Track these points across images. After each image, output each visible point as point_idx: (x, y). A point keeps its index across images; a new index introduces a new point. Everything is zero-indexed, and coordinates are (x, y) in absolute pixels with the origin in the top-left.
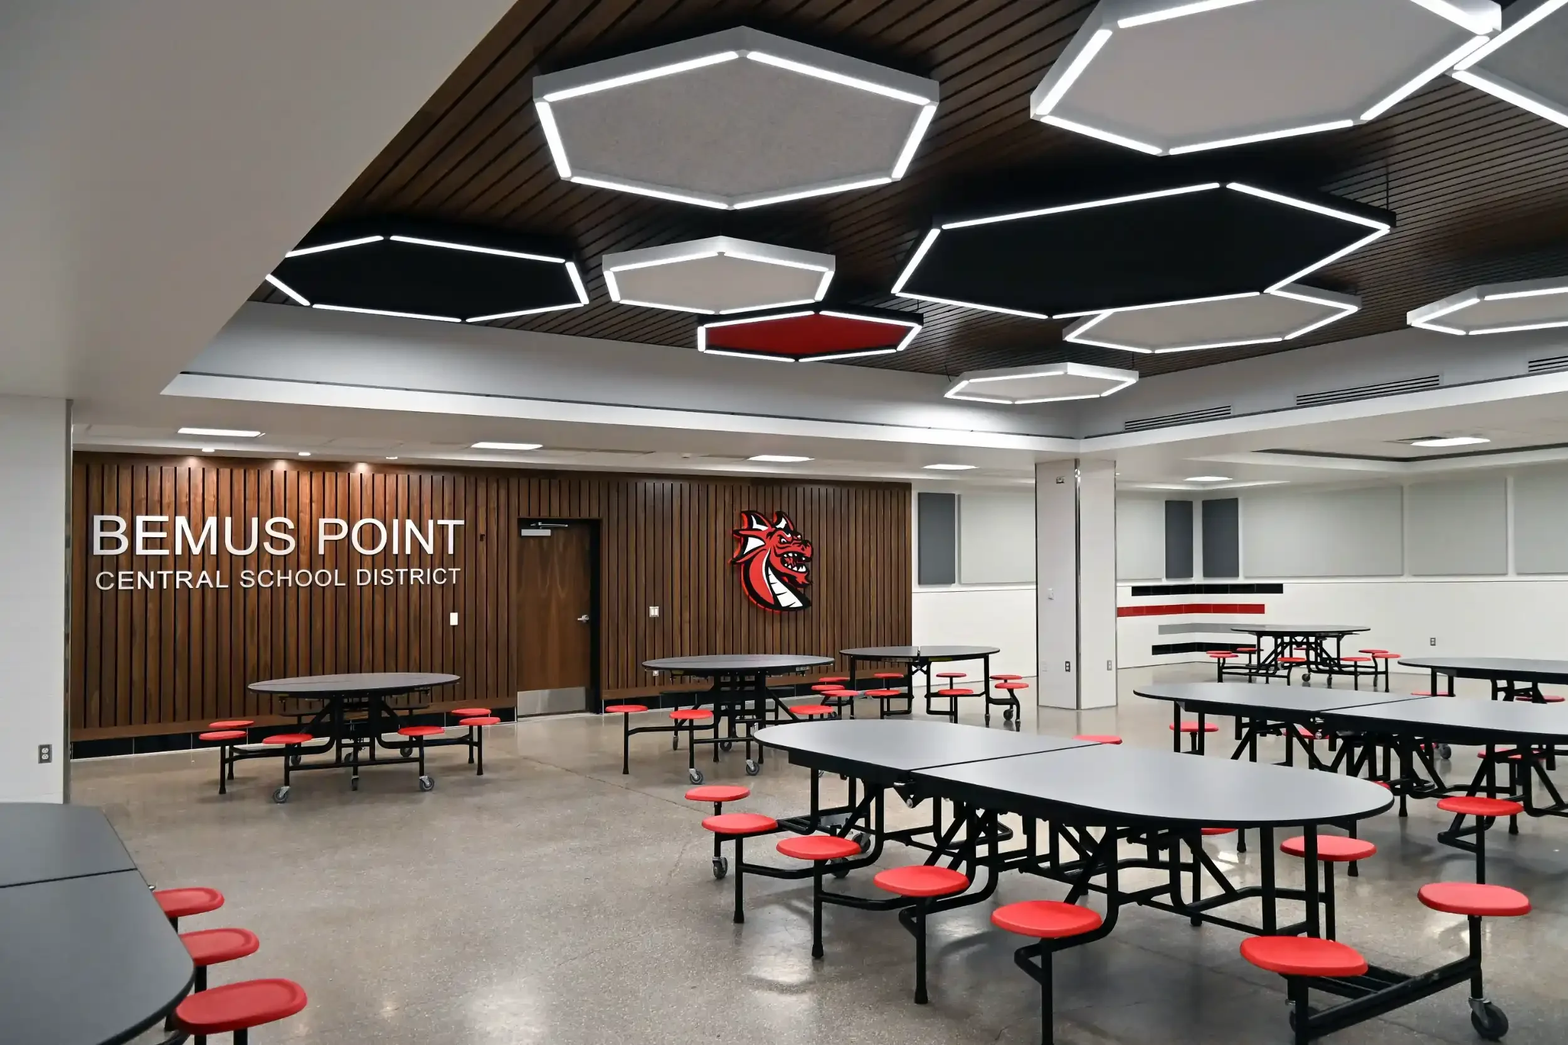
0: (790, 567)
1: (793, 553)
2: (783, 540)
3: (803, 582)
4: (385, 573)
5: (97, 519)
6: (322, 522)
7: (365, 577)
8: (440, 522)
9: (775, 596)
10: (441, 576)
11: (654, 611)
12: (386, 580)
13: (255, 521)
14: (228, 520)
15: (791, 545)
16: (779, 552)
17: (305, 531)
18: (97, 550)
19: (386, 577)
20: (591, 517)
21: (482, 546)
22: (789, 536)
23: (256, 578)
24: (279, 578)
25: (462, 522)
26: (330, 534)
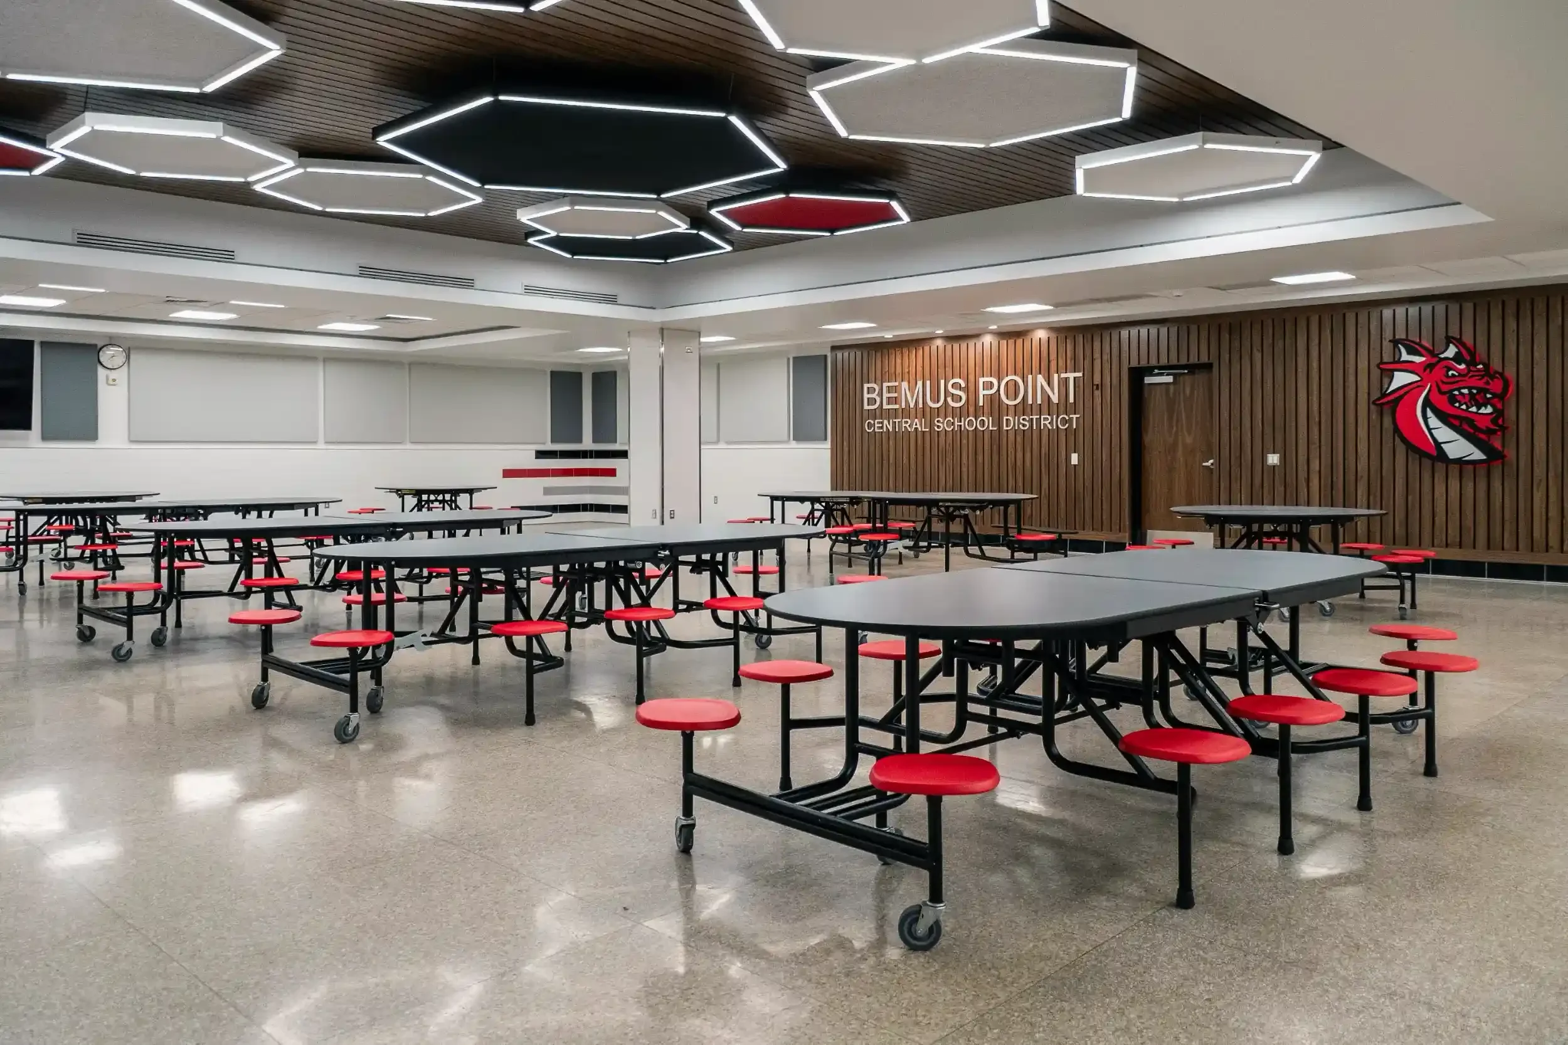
0: (1464, 407)
1: (1470, 389)
2: (1450, 373)
3: (1487, 427)
4: (1024, 419)
5: (866, 386)
6: (981, 380)
7: (1010, 422)
8: (1063, 375)
9: (1438, 445)
10: (1064, 421)
11: (1273, 459)
12: (1024, 425)
13: (942, 382)
14: (928, 383)
15: (1466, 378)
16: (1445, 388)
17: (972, 388)
18: (866, 407)
19: (1023, 422)
20: (1201, 362)
21: (1097, 393)
22: (1463, 366)
23: (943, 423)
24: (956, 423)
25: (1080, 374)
26: (987, 389)
